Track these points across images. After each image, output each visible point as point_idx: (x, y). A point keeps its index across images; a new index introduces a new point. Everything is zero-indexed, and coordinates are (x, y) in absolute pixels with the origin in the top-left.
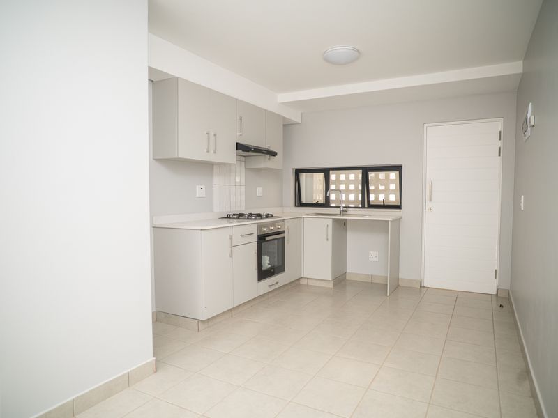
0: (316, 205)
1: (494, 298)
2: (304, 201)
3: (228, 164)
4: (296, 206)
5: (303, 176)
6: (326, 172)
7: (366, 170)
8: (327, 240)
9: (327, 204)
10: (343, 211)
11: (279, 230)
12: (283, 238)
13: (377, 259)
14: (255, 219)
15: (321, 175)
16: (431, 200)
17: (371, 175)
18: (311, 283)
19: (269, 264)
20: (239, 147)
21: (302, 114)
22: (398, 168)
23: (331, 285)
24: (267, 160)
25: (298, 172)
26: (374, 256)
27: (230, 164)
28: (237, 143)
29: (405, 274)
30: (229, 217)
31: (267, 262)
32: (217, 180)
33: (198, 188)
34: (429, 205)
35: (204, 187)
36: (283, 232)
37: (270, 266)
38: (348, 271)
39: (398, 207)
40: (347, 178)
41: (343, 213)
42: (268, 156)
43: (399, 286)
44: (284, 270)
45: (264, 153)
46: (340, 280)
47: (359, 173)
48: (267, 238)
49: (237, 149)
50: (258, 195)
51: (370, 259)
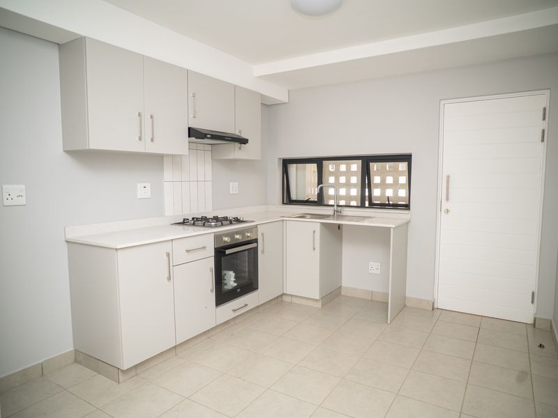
0: (307, 202)
1: (530, 329)
2: (294, 197)
3: (178, 155)
4: (283, 203)
5: (293, 169)
6: (319, 162)
7: (366, 161)
8: (314, 249)
9: (320, 201)
10: (337, 211)
11: (249, 239)
12: (256, 249)
13: (378, 272)
14: (216, 226)
15: (314, 167)
16: (447, 199)
17: (374, 166)
18: (295, 300)
19: (235, 282)
20: (192, 132)
21: (289, 91)
22: (407, 158)
23: (319, 305)
24: (237, 148)
25: (286, 163)
26: (375, 267)
27: (181, 155)
28: (189, 129)
29: (414, 291)
30: (184, 222)
31: (233, 279)
32: (168, 175)
33: (140, 186)
34: (445, 205)
35: (148, 185)
36: (256, 241)
37: (236, 284)
38: (344, 284)
39: (407, 207)
40: (348, 168)
41: (337, 214)
42: (237, 145)
43: (405, 306)
44: (257, 288)
45: (229, 140)
46: (333, 296)
47: (356, 166)
48: (228, 252)
49: (189, 137)
50: (231, 192)
51: (370, 272)
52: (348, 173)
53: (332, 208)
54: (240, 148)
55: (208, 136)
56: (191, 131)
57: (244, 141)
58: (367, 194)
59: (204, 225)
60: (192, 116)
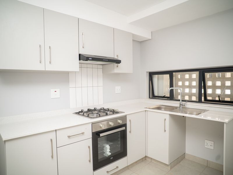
0: (164, 98)
4: (150, 98)
6: (171, 73)
7: (202, 72)
8: (165, 131)
9: (171, 97)
10: (182, 105)
11: (119, 125)
12: (125, 130)
13: (212, 148)
15: (167, 76)
17: (208, 75)
18: (154, 161)
19: (110, 152)
21: (151, 32)
23: (169, 168)
25: (151, 75)
26: (209, 144)
27: (75, 72)
28: (80, 55)
31: (108, 150)
32: (72, 83)
33: (53, 91)
35: (57, 90)
36: (125, 125)
37: (110, 154)
38: (187, 152)
40: (190, 76)
44: (127, 155)
47: (195, 75)
48: (101, 135)
49: (80, 60)
50: (116, 92)
51: (206, 147)
52: (191, 80)
53: (178, 102)
54: (117, 66)
55: (90, 59)
56: (81, 56)
57: (118, 62)
58: (203, 92)
59: (88, 116)
60: (81, 47)
